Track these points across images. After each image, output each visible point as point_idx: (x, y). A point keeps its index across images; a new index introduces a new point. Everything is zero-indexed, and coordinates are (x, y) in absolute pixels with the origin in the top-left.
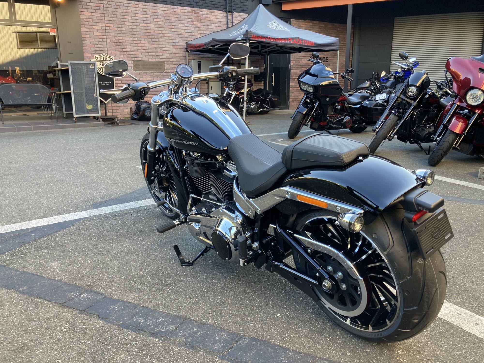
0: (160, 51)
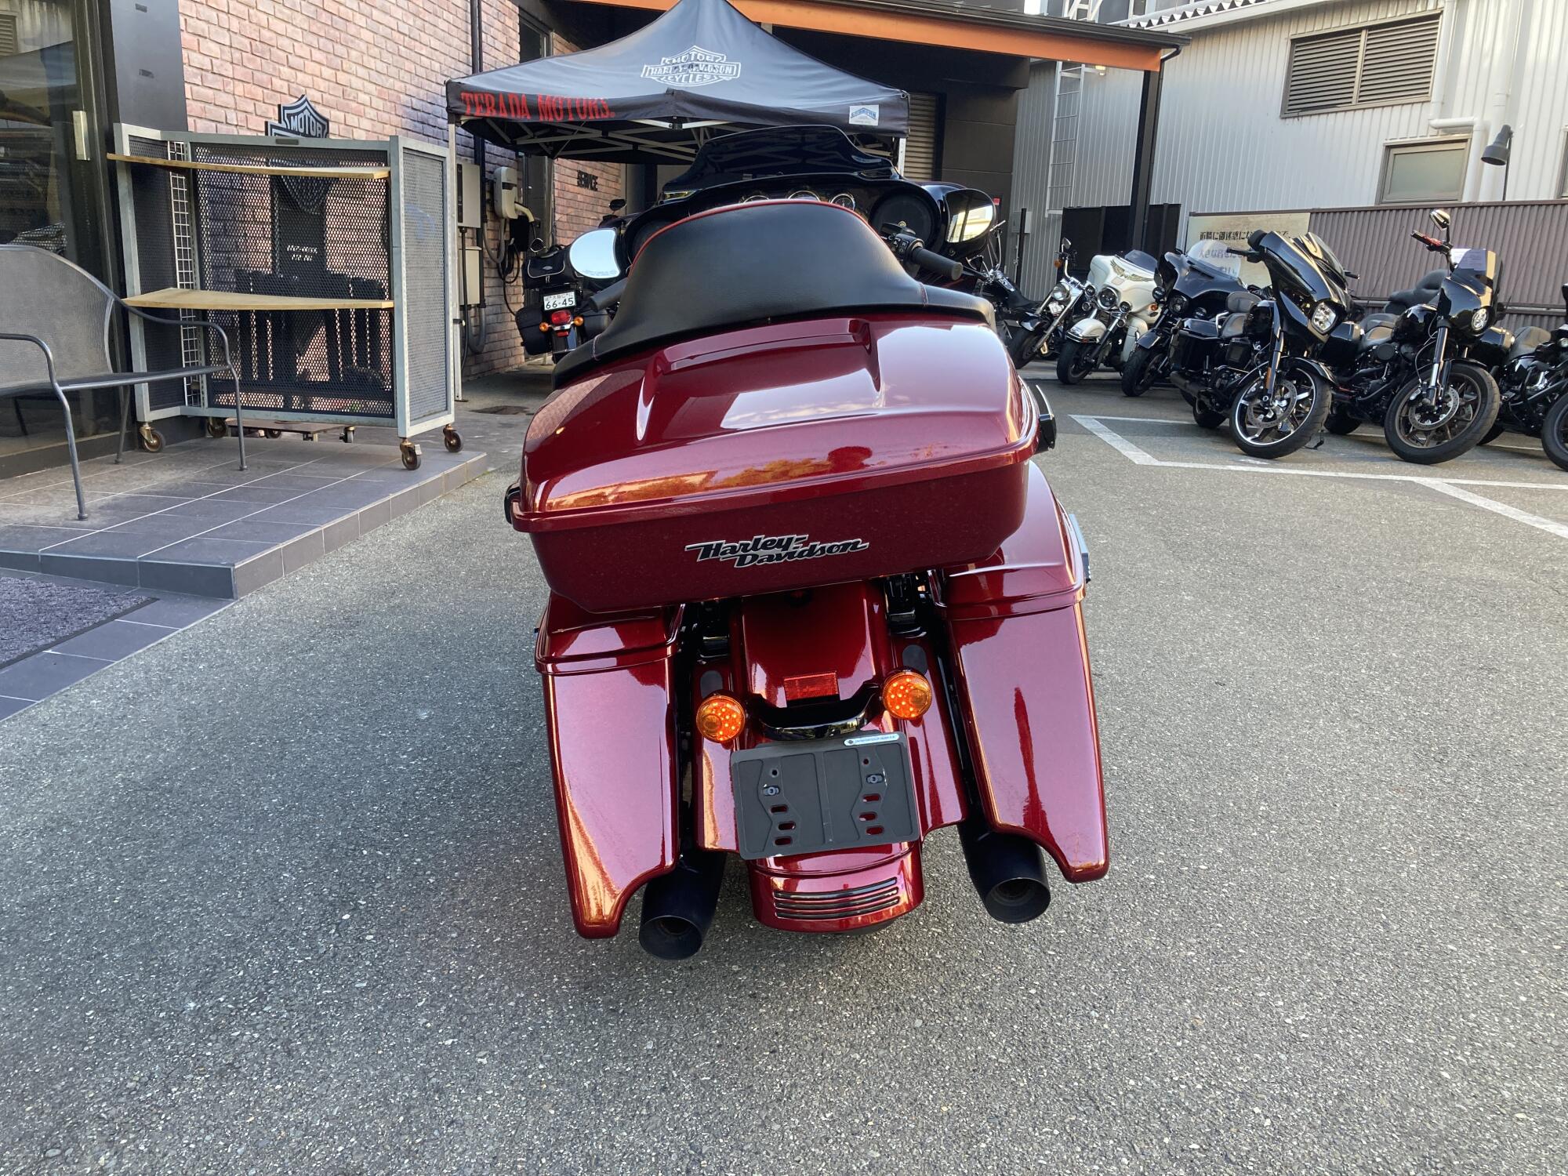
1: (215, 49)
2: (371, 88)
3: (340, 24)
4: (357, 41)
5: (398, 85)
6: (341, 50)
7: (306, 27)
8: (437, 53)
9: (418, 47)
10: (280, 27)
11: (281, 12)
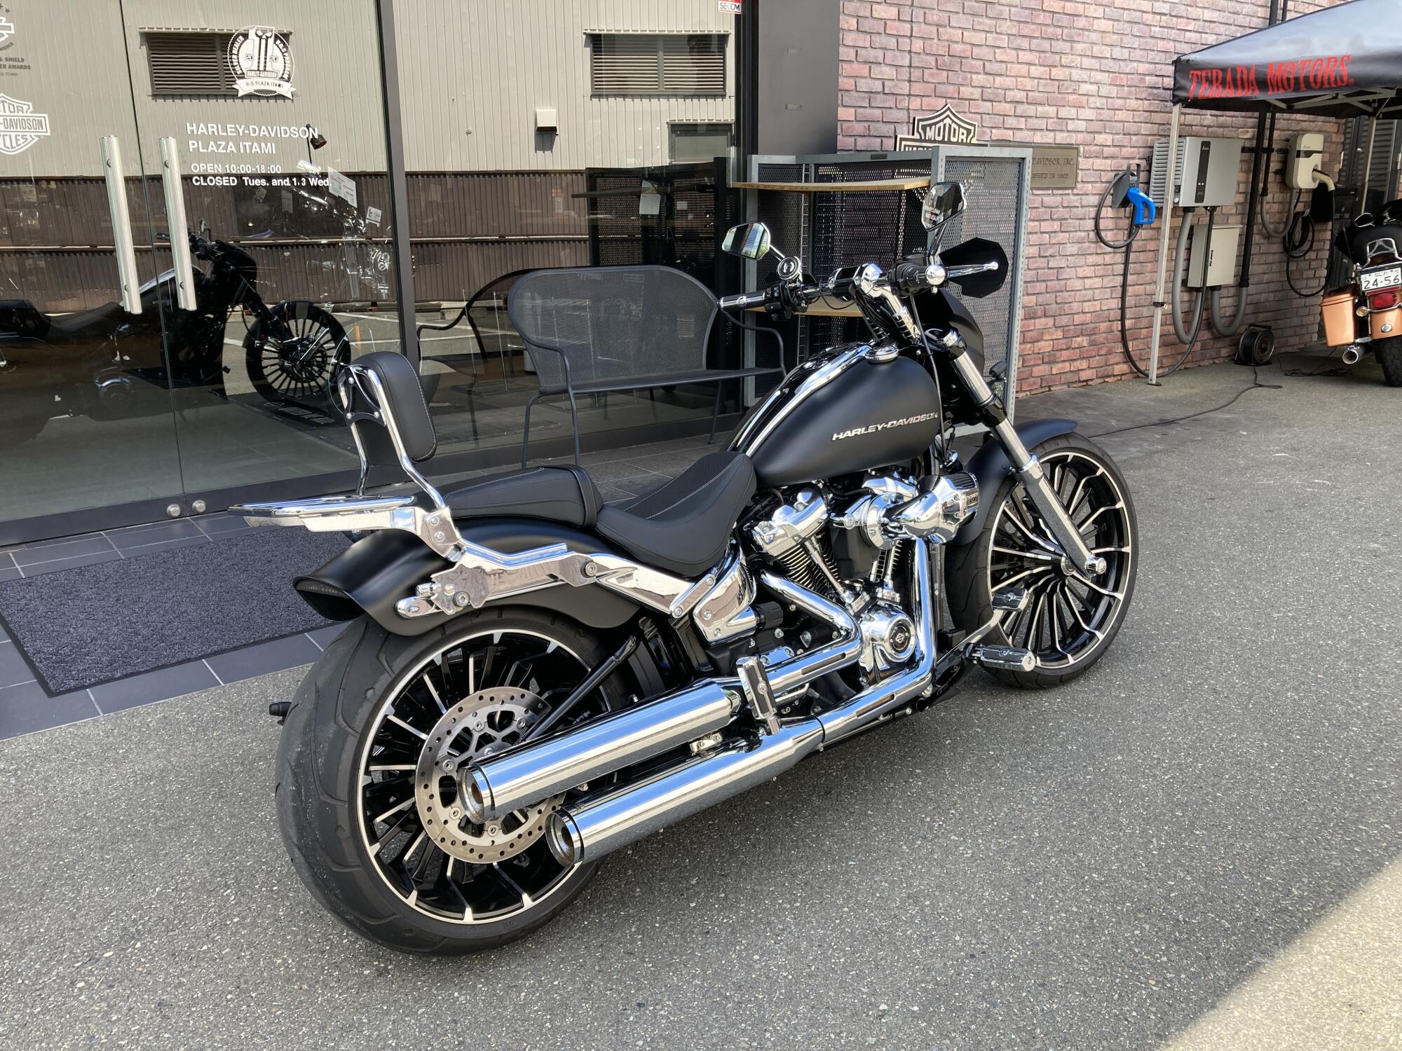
0: (1072, 97)
1: (888, 72)
2: (1105, 77)
3: (1065, 20)
4: (1087, 33)
5: (1142, 68)
6: (1059, 46)
7: (1014, 32)
8: (1212, 25)
9: (1182, 23)
10: (978, 38)
11: (980, 23)
